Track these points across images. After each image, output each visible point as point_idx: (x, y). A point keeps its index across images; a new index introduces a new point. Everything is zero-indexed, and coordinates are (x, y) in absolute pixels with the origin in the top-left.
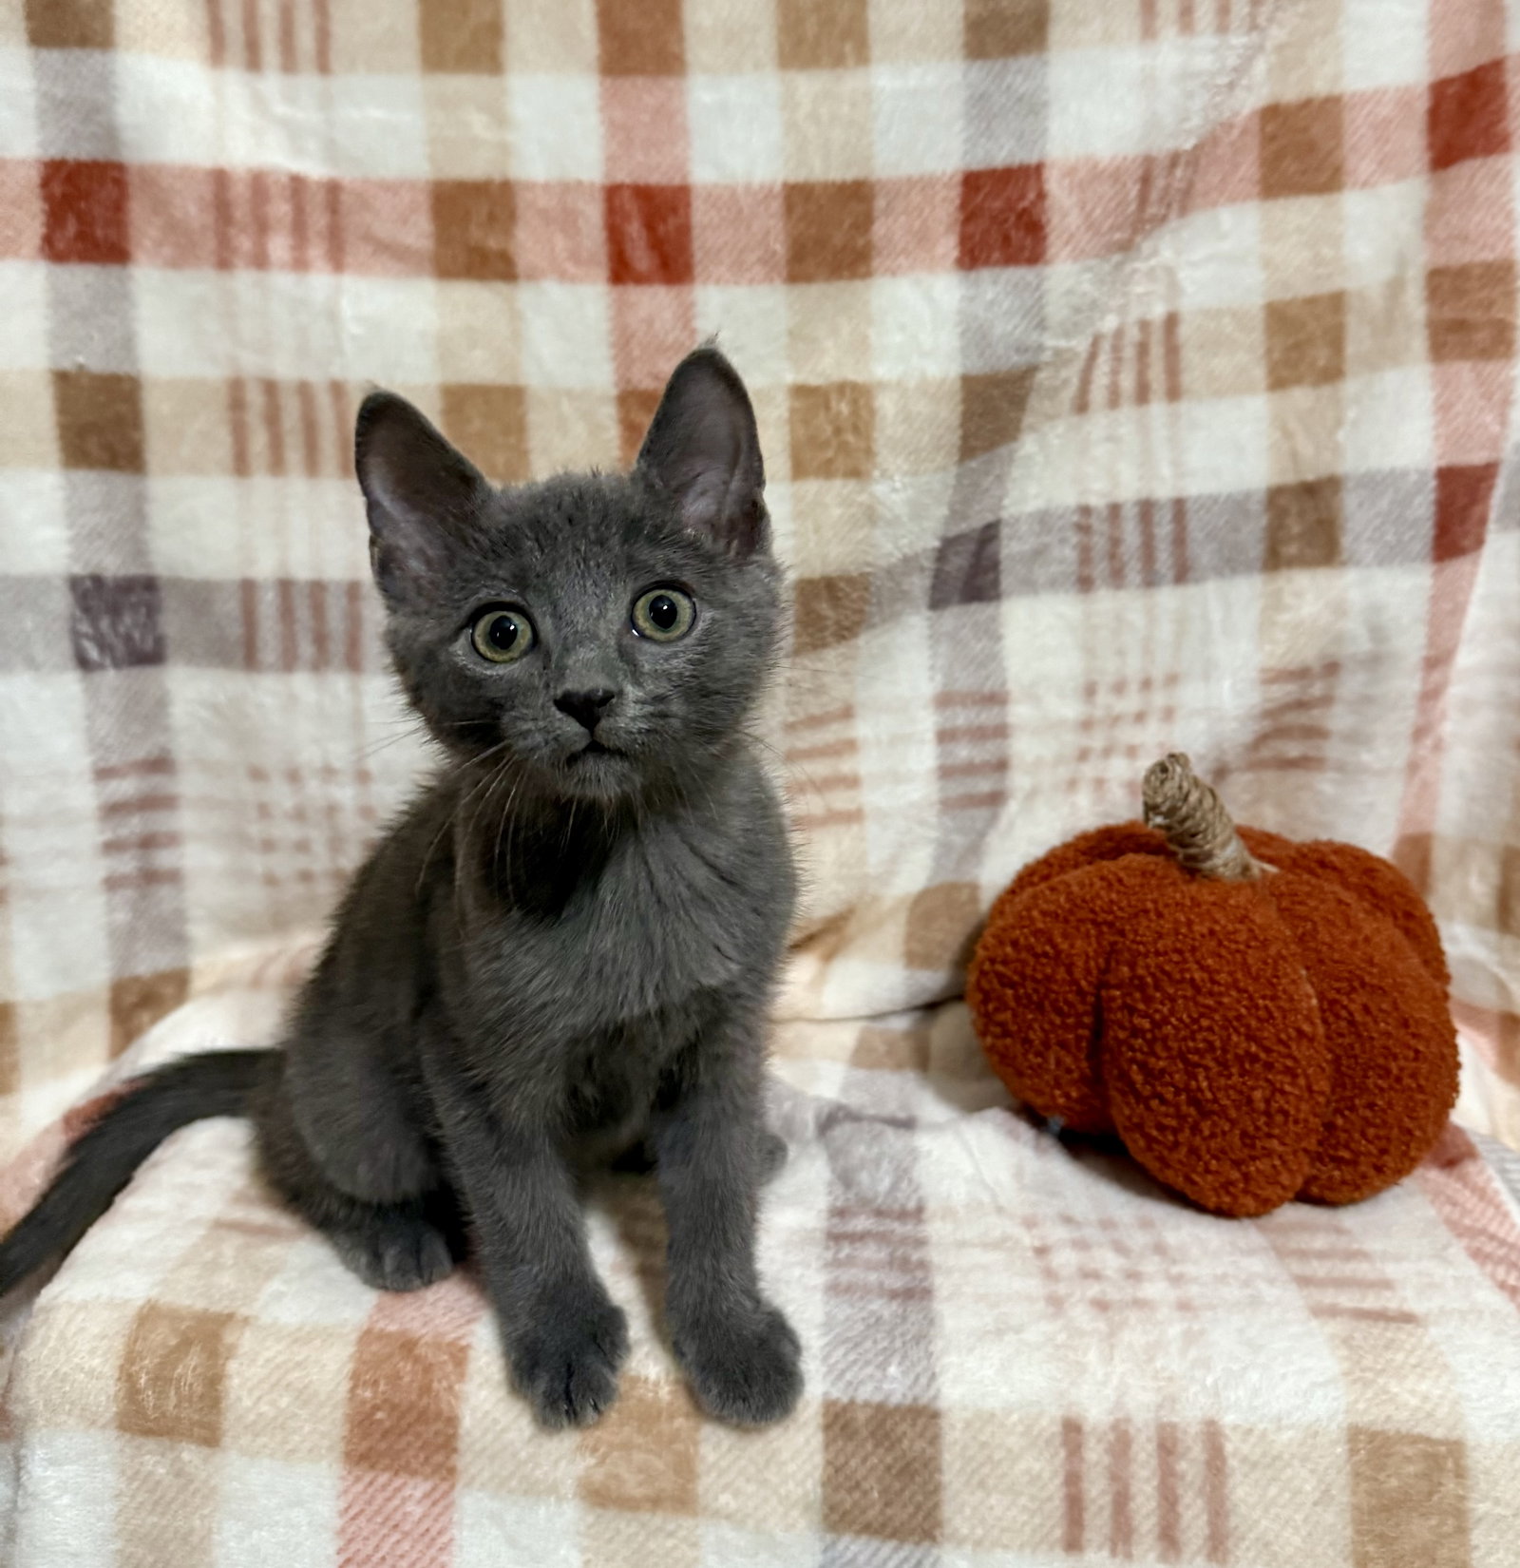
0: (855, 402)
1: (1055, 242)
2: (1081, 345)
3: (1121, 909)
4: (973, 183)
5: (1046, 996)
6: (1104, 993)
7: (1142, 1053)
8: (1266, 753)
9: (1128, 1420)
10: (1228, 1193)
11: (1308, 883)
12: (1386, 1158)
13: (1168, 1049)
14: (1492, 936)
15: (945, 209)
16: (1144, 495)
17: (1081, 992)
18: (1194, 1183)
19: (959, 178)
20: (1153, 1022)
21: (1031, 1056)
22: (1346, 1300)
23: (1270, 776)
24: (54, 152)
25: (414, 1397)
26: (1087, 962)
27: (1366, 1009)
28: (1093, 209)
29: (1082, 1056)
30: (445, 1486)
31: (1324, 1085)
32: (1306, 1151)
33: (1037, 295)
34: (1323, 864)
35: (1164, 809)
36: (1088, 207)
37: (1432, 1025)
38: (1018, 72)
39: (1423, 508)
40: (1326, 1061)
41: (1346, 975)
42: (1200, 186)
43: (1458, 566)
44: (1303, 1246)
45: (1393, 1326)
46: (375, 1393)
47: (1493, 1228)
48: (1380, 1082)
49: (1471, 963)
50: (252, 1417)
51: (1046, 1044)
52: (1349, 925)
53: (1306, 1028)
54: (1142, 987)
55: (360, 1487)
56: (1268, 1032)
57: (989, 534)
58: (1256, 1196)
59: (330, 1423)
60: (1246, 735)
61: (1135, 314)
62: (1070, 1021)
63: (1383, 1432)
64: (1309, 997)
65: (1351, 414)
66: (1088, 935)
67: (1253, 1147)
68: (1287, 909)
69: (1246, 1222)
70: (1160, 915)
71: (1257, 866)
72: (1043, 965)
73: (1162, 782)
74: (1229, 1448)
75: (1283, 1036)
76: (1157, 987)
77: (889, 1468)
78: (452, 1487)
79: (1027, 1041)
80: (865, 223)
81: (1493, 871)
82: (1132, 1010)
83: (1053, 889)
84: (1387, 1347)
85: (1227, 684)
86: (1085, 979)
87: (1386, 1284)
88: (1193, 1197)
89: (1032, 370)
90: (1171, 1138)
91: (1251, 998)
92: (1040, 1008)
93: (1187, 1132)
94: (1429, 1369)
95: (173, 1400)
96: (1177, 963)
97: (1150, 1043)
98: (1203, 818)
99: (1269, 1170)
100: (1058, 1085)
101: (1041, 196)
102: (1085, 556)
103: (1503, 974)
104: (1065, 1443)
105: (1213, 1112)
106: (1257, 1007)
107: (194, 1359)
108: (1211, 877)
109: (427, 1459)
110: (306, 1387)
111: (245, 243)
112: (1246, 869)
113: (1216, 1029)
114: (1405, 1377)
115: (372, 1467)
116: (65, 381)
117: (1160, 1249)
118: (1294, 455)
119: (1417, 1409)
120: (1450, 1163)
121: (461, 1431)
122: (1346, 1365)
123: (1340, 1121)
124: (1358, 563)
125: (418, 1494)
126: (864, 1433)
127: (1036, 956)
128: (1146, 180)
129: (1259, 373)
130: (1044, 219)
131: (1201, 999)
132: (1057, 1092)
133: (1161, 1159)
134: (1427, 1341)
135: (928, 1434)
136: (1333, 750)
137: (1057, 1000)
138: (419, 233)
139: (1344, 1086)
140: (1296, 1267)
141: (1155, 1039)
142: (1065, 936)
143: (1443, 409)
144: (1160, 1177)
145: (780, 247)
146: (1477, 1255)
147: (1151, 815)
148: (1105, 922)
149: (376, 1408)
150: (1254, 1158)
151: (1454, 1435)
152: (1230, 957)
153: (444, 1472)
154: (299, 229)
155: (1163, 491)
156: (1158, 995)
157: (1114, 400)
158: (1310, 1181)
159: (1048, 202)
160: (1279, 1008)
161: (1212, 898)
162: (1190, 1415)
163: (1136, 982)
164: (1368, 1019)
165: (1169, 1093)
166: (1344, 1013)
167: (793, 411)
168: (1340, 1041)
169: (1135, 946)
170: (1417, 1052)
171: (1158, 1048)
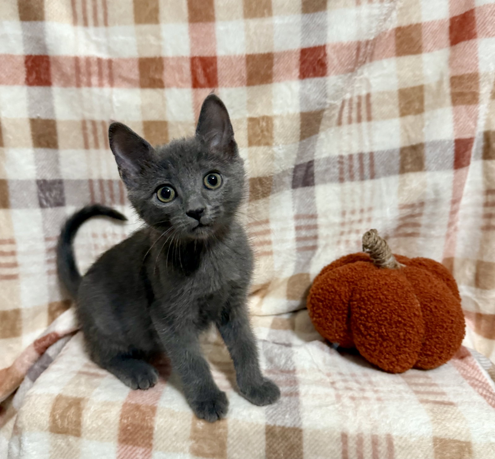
0: (267, 122)
1: (330, 69)
2: (338, 103)
3: (356, 277)
4: (304, 52)
5: (333, 304)
6: (351, 303)
7: (364, 321)
8: (400, 231)
9: (362, 434)
10: (392, 365)
11: (416, 269)
12: (443, 354)
13: (372, 320)
14: (473, 289)
15: (295, 62)
16: (360, 151)
17: (344, 303)
18: (381, 362)
19: (299, 51)
20: (367, 311)
21: (328, 323)
22: (431, 398)
23: (402, 239)
24: (29, 53)
25: (139, 422)
26: (345, 294)
27: (436, 307)
28: (342, 58)
29: (344, 323)
30: (149, 450)
31: (422, 331)
32: (417, 352)
33: (324, 86)
34: (420, 264)
35: (369, 246)
36: (340, 58)
37: (457, 313)
38: (318, 17)
39: (450, 152)
40: (423, 324)
41: (429, 297)
42: (376, 53)
43: (462, 171)
44: (416, 382)
45: (447, 406)
46: (127, 421)
47: (477, 377)
48: (440, 330)
49: (467, 297)
50: (90, 428)
51: (333, 319)
52: (430, 281)
53: (417, 313)
54: (364, 300)
55: (123, 450)
56: (404, 314)
57: (310, 164)
58: (401, 366)
59: (114, 430)
60: (394, 225)
61: (356, 94)
62: (340, 312)
63: (444, 439)
64: (417, 303)
65: (427, 123)
66: (345, 286)
67: (400, 350)
68: (409, 277)
69: (398, 375)
70: (369, 279)
71: (400, 265)
72: (331, 295)
73: (369, 238)
74: (395, 443)
75: (409, 315)
76: (369, 300)
77: (286, 447)
78: (151, 450)
79: (326, 319)
80: (271, 66)
81: (473, 268)
82: (360, 308)
83: (334, 272)
84: (445, 413)
85: (388, 210)
86: (345, 299)
87: (443, 394)
88: (380, 367)
89: (323, 110)
90: (373, 348)
91: (399, 304)
92: (330, 308)
93: (379, 346)
94: (459, 419)
95: (66, 423)
96: (375, 293)
97: (367, 318)
98: (382, 249)
99: (405, 358)
100: (337, 332)
101: (325, 55)
102: (341, 171)
103: (477, 301)
104: (342, 441)
105: (387, 340)
106: (401, 306)
107: (73, 410)
108: (385, 268)
109: (143, 441)
110: (107, 418)
111: (84, 79)
112: (396, 265)
113: (388, 313)
114: (451, 422)
115: (127, 443)
116: (34, 122)
117: (370, 383)
118: (409, 137)
119: (456, 432)
120: (462, 358)
121: (154, 432)
122: (432, 418)
123: (427, 343)
124: (430, 170)
125: (141, 452)
126: (279, 436)
127: (329, 292)
128: (358, 49)
129: (397, 111)
130: (326, 62)
131: (383, 304)
132: (336, 335)
133: (370, 355)
134: (458, 411)
135: (299, 437)
136: (422, 230)
137: (336, 306)
138: (135, 74)
139: (429, 331)
140: (414, 388)
141: (368, 317)
142: (338, 286)
143: (456, 120)
144: (370, 361)
145: (244, 75)
146: (473, 385)
147: (365, 249)
148: (351, 282)
149: (128, 426)
150: (400, 354)
151: (468, 440)
152: (392, 291)
153: (149, 446)
154: (100, 74)
155: (366, 150)
156: (369, 303)
157: (350, 121)
158: (418, 361)
159: (327, 57)
160: (408, 307)
161: (385, 274)
162: (382, 432)
163: (362, 299)
164: (437, 310)
165: (373, 334)
166: (429, 309)
167: (249, 126)
168: (427, 317)
169: (361, 288)
170: (452, 321)
171: (369, 320)
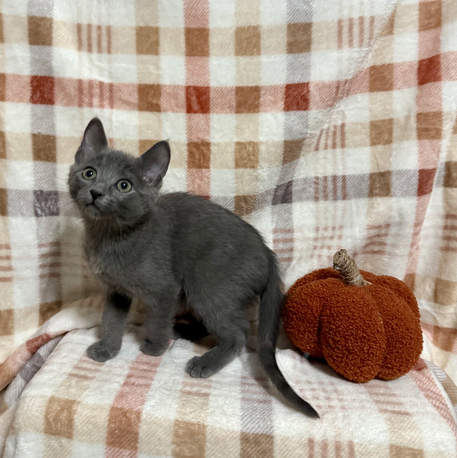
0: (254, 147)
1: (312, 104)
2: (318, 132)
3: (327, 294)
4: (288, 87)
5: (305, 318)
6: (322, 318)
7: (333, 335)
8: (368, 249)
9: (327, 440)
10: (356, 376)
11: (381, 288)
12: (401, 367)
13: (340, 334)
14: (432, 304)
15: (281, 95)
16: (334, 174)
17: (315, 317)
18: (346, 373)
19: (285, 86)
20: (336, 327)
21: (300, 335)
22: (390, 408)
23: (369, 256)
24: (35, 74)
25: (126, 427)
26: (317, 309)
27: (397, 325)
28: (323, 95)
29: (315, 335)
30: (134, 452)
31: (384, 346)
32: (378, 364)
33: (306, 119)
34: (384, 282)
35: (339, 265)
36: (321, 95)
37: (416, 330)
38: (302, 57)
39: (415, 180)
40: (385, 339)
41: (391, 315)
42: (352, 88)
43: (425, 197)
44: (377, 392)
45: (403, 416)
46: (115, 425)
47: (432, 389)
48: (400, 346)
49: (426, 311)
50: (81, 431)
51: (304, 331)
52: (392, 300)
53: (380, 330)
54: (333, 316)
55: (111, 451)
56: (369, 331)
57: (290, 184)
58: (364, 377)
59: (103, 433)
60: (363, 243)
61: (333, 123)
62: (312, 325)
63: (400, 447)
64: (380, 321)
65: (394, 153)
66: (317, 301)
67: (364, 363)
68: (374, 295)
69: (361, 384)
70: (338, 296)
71: (366, 282)
72: (304, 309)
73: (339, 257)
74: (356, 449)
75: (373, 332)
76: (337, 317)
77: (259, 451)
78: (136, 452)
79: (299, 330)
80: (258, 97)
81: (433, 285)
82: (330, 323)
83: (307, 287)
84: (401, 422)
85: (357, 229)
86: (316, 313)
87: (401, 404)
88: (346, 377)
89: (304, 139)
90: (340, 360)
91: (364, 321)
92: (303, 321)
93: (345, 358)
94: (414, 429)
95: (59, 426)
96: (343, 310)
97: (335, 332)
98: (351, 268)
99: (368, 370)
100: (308, 343)
101: (308, 91)
102: (317, 191)
103: (435, 315)
104: (309, 446)
105: (352, 353)
106: (366, 323)
107: (65, 414)
108: (353, 285)
109: (129, 444)
110: (96, 423)
111: (86, 100)
112: (363, 283)
113: (354, 329)
114: (406, 431)
115: (114, 446)
116: (35, 136)
117: (336, 391)
118: (378, 164)
119: (410, 440)
120: (419, 370)
121: (139, 437)
122: (389, 426)
123: (389, 357)
124: (396, 196)
125: (127, 454)
126: (252, 441)
127: (302, 306)
128: (338, 88)
129: (368, 141)
130: (309, 98)
131: (350, 321)
132: (307, 345)
133: (337, 366)
134: (413, 420)
135: (270, 442)
136: (388, 249)
137: (308, 319)
138: (134, 98)
139: (390, 346)
140: (375, 398)
141: (336, 331)
142: (311, 301)
143: (421, 153)
144: (337, 371)
145: (234, 104)
146: (427, 396)
147: (336, 267)
148: (322, 297)
149: (115, 429)
150: (364, 366)
151: (420, 448)
152: (358, 309)
153: (134, 448)
154: (101, 96)
155: (340, 173)
156: (337, 319)
157: (326, 148)
158: (379, 373)
159: (310, 93)
160: (372, 324)
161: (353, 292)
162: (344, 439)
163: (331, 315)
164: (397, 328)
165: (340, 347)
166: (390, 326)
167: (236, 149)
168: (389, 333)
169: (331, 305)
170: (411, 337)
171: (337, 334)
